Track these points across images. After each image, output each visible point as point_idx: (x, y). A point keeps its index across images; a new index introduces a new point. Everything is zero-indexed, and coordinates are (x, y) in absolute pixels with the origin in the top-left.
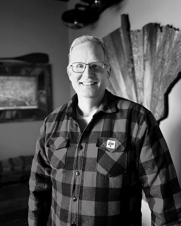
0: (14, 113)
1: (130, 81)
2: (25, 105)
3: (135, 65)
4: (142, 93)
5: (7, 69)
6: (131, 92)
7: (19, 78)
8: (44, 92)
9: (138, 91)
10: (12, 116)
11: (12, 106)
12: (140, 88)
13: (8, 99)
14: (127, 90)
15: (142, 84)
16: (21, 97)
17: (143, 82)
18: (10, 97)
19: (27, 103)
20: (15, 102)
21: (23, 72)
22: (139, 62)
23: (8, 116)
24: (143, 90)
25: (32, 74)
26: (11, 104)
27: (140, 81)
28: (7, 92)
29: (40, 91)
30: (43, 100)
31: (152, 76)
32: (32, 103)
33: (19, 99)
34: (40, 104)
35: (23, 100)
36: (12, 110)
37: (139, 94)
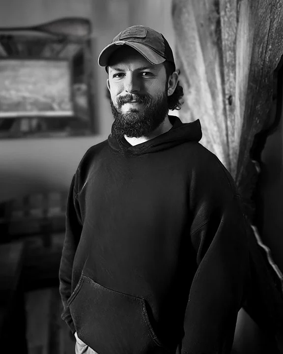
0: (34, 123)
1: (212, 51)
2: (52, 109)
3: (222, 13)
4: (232, 75)
5: (20, 47)
6: (214, 75)
7: (41, 63)
8: (84, 87)
9: (226, 70)
10: (30, 126)
11: (31, 110)
12: (228, 65)
13: (24, 98)
14: (206, 73)
15: (232, 54)
16: (45, 96)
17: (234, 50)
18: (27, 94)
19: (55, 106)
20: (36, 104)
21: (47, 52)
22: (228, 5)
23: (24, 127)
24: (234, 66)
25: (62, 55)
26: (29, 107)
27: (230, 49)
28: (22, 87)
29: (76, 86)
30: (82, 101)
31: (252, 32)
32: (63, 106)
33: (42, 99)
34: (75, 107)
35: (49, 101)
36: (30, 118)
37: (226, 78)
